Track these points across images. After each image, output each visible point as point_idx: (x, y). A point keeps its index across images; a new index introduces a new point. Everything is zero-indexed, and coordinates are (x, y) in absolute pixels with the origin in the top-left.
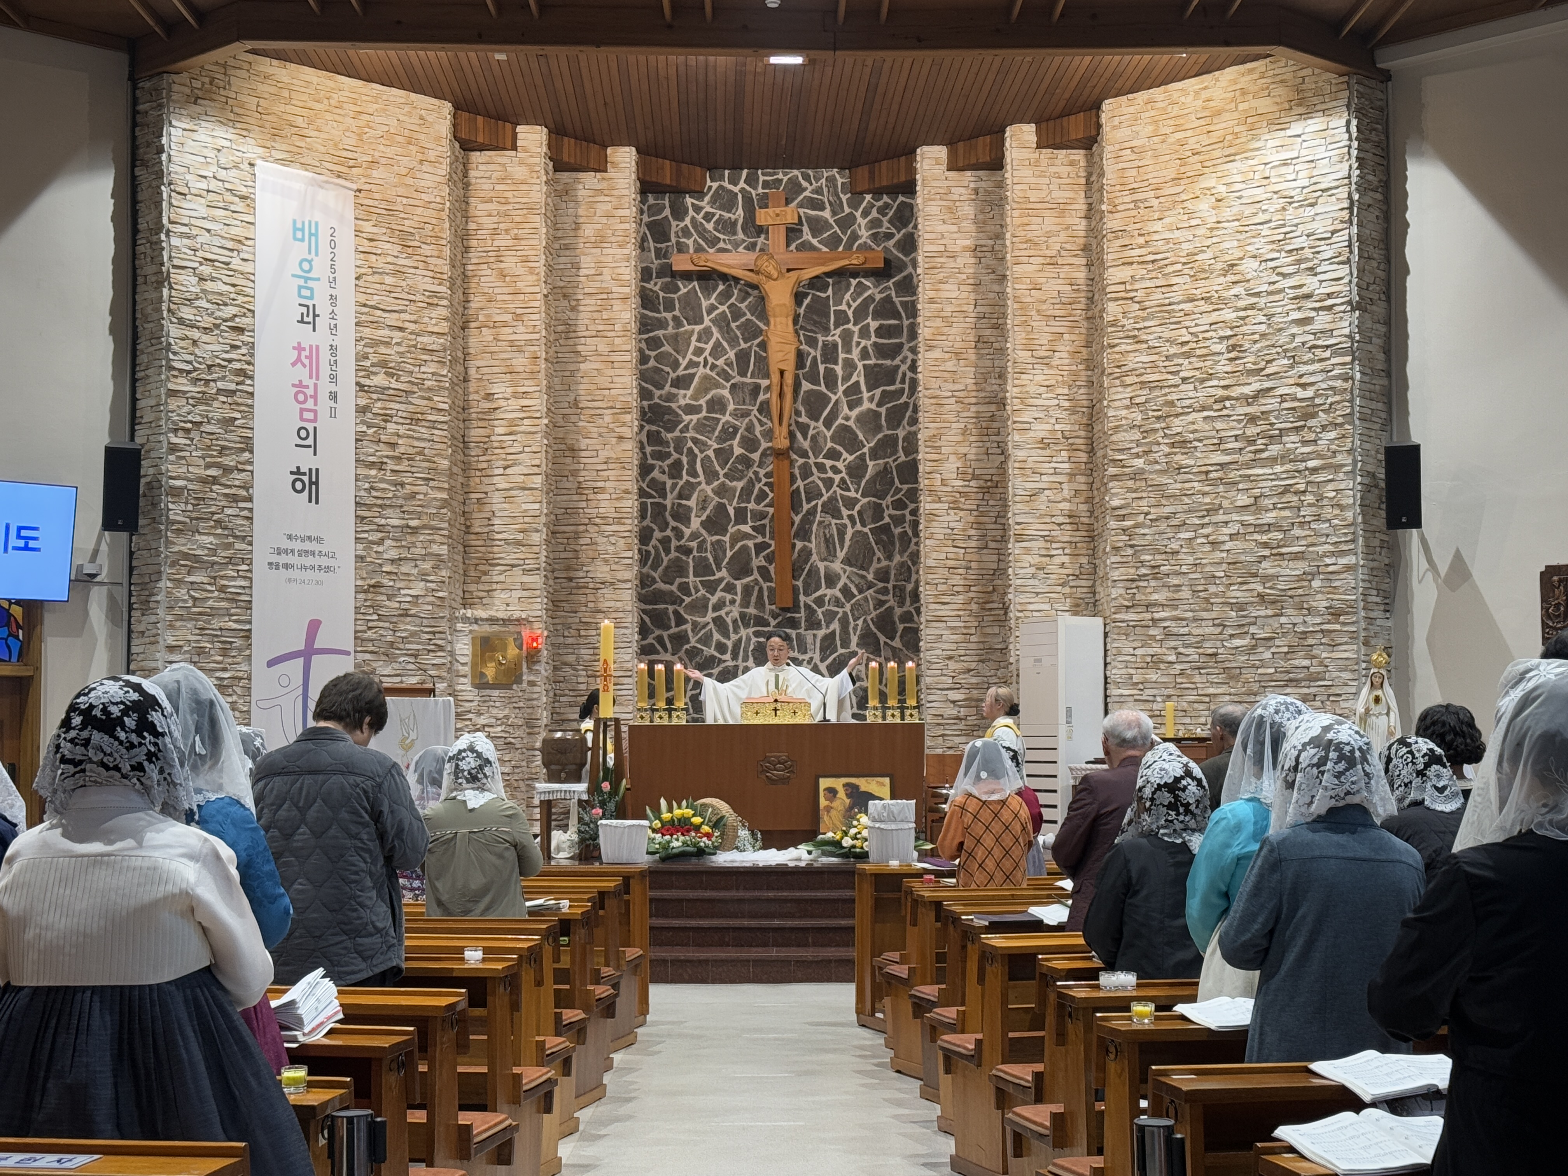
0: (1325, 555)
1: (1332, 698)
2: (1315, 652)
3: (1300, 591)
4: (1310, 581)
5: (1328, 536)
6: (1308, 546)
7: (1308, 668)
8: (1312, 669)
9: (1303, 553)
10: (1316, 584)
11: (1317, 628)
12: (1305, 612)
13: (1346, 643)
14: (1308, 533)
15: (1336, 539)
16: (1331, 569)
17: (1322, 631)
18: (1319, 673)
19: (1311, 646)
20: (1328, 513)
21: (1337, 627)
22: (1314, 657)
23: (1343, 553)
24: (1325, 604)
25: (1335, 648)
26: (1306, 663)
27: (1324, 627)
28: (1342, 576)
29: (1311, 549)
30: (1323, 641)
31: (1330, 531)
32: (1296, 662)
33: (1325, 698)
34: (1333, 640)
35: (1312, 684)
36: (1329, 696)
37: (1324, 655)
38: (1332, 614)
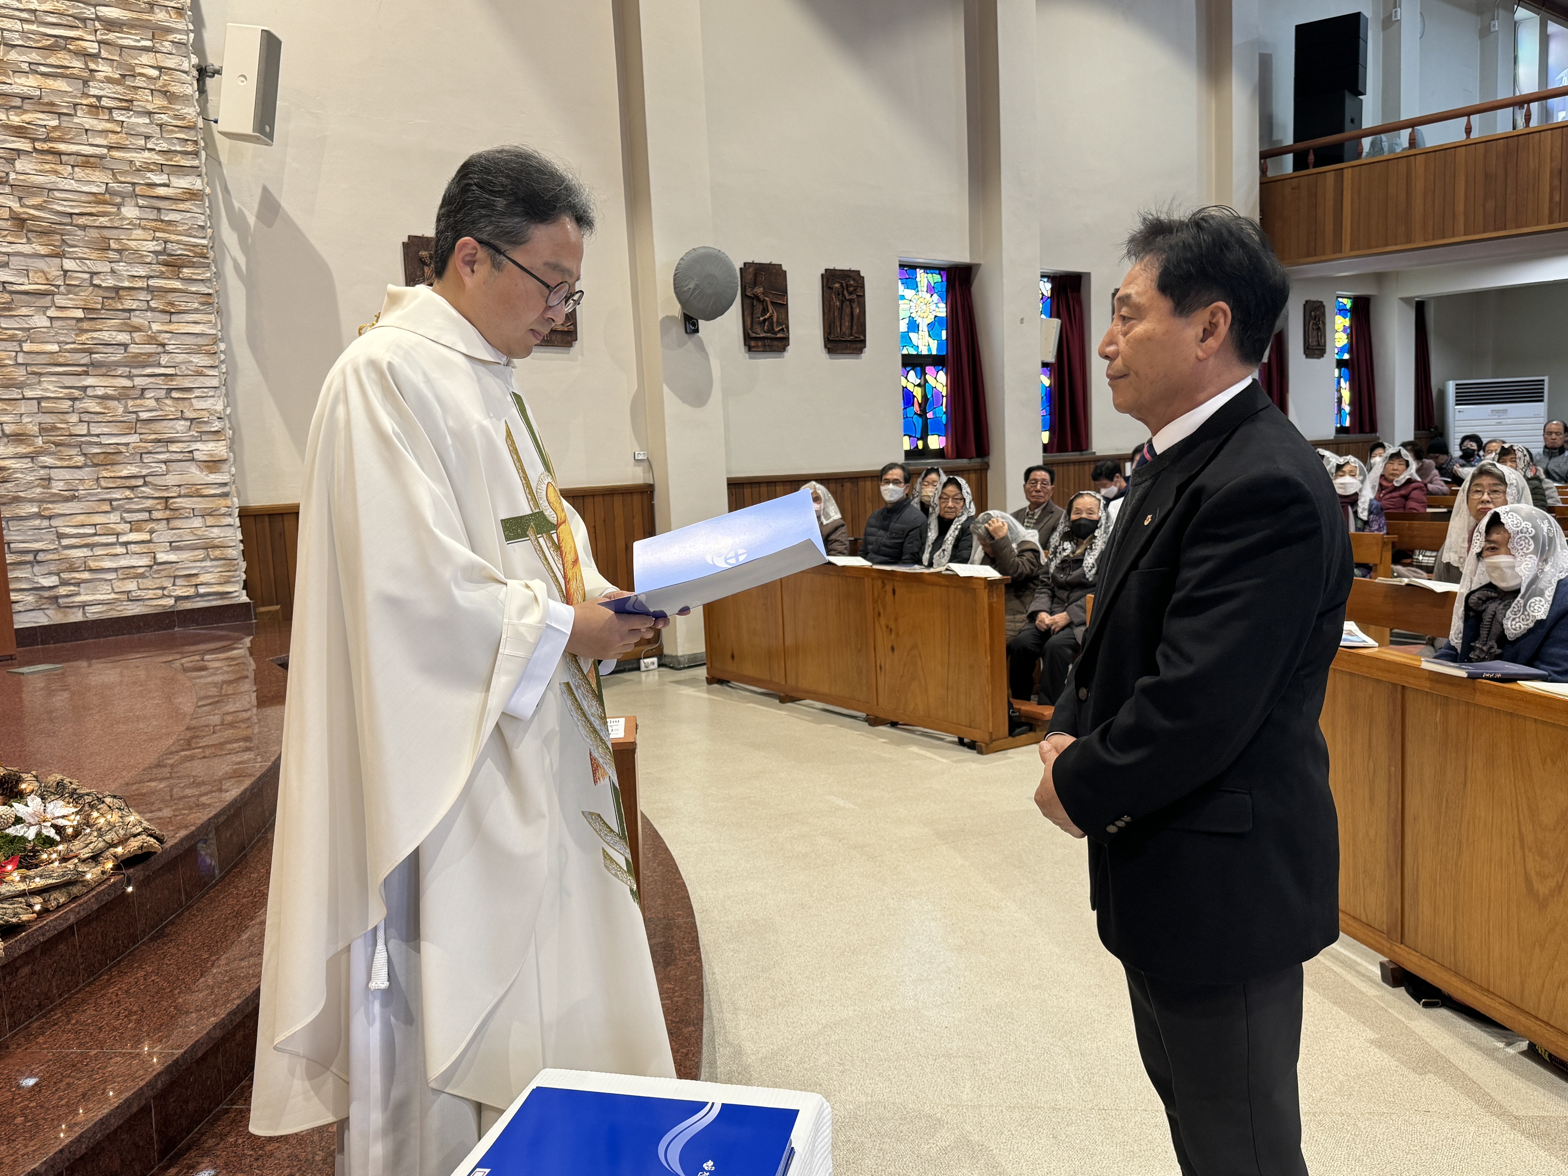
0: (147, 167)
1: (175, 395)
2: (136, 320)
3: (103, 221)
4: (119, 206)
5: (147, 138)
6: (110, 148)
7: (125, 346)
8: (133, 349)
9: (102, 157)
10: (130, 212)
11: (140, 284)
12: (112, 255)
13: (196, 311)
14: (109, 126)
15: (165, 146)
16: (161, 191)
17: (148, 289)
18: (150, 355)
19: (130, 311)
20: (147, 100)
21: (177, 284)
22: (137, 329)
23: (180, 170)
24: (152, 246)
25: (174, 318)
26: (123, 337)
27: (151, 282)
28: (182, 206)
29: (116, 154)
30: (153, 304)
31: (155, 130)
32: (105, 336)
33: (163, 393)
34: (172, 304)
35: (135, 371)
36: (170, 390)
37: (155, 327)
38: (166, 264)
